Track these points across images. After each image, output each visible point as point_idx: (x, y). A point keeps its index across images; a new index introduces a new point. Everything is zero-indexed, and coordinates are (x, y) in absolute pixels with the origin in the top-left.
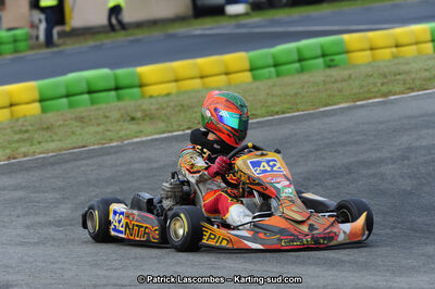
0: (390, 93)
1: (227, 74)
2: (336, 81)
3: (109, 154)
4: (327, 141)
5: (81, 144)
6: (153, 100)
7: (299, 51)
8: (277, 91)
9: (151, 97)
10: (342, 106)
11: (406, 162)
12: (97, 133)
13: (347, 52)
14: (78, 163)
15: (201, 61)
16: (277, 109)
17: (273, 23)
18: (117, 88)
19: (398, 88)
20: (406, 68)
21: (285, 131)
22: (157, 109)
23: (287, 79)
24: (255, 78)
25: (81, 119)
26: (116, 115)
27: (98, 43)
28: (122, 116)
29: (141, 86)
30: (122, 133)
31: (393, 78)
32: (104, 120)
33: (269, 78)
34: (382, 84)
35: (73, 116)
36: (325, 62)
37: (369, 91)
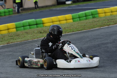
0: (110, 25)
1: (66, 20)
2: (95, 22)
3: (34, 42)
4: (93, 38)
5: (27, 40)
6: (46, 27)
7: (85, 13)
8: (79, 24)
9: (46, 26)
10: (97, 28)
11: (114, 43)
12: (31, 36)
13: (98, 14)
14: (26, 45)
15: (59, 17)
16: (79, 29)
17: (78, 6)
18: (36, 24)
19: (112, 23)
20: (114, 18)
21: (82, 35)
22: (47, 30)
23: (82, 21)
24: (74, 21)
25: (27, 33)
26: (36, 31)
27: (32, 12)
28: (38, 32)
29: (43, 24)
30: (38, 36)
31: (111, 21)
32: (33, 33)
33: (78, 21)
34: (108, 22)
35: (25, 32)
36: (92, 16)
37: (104, 24)
